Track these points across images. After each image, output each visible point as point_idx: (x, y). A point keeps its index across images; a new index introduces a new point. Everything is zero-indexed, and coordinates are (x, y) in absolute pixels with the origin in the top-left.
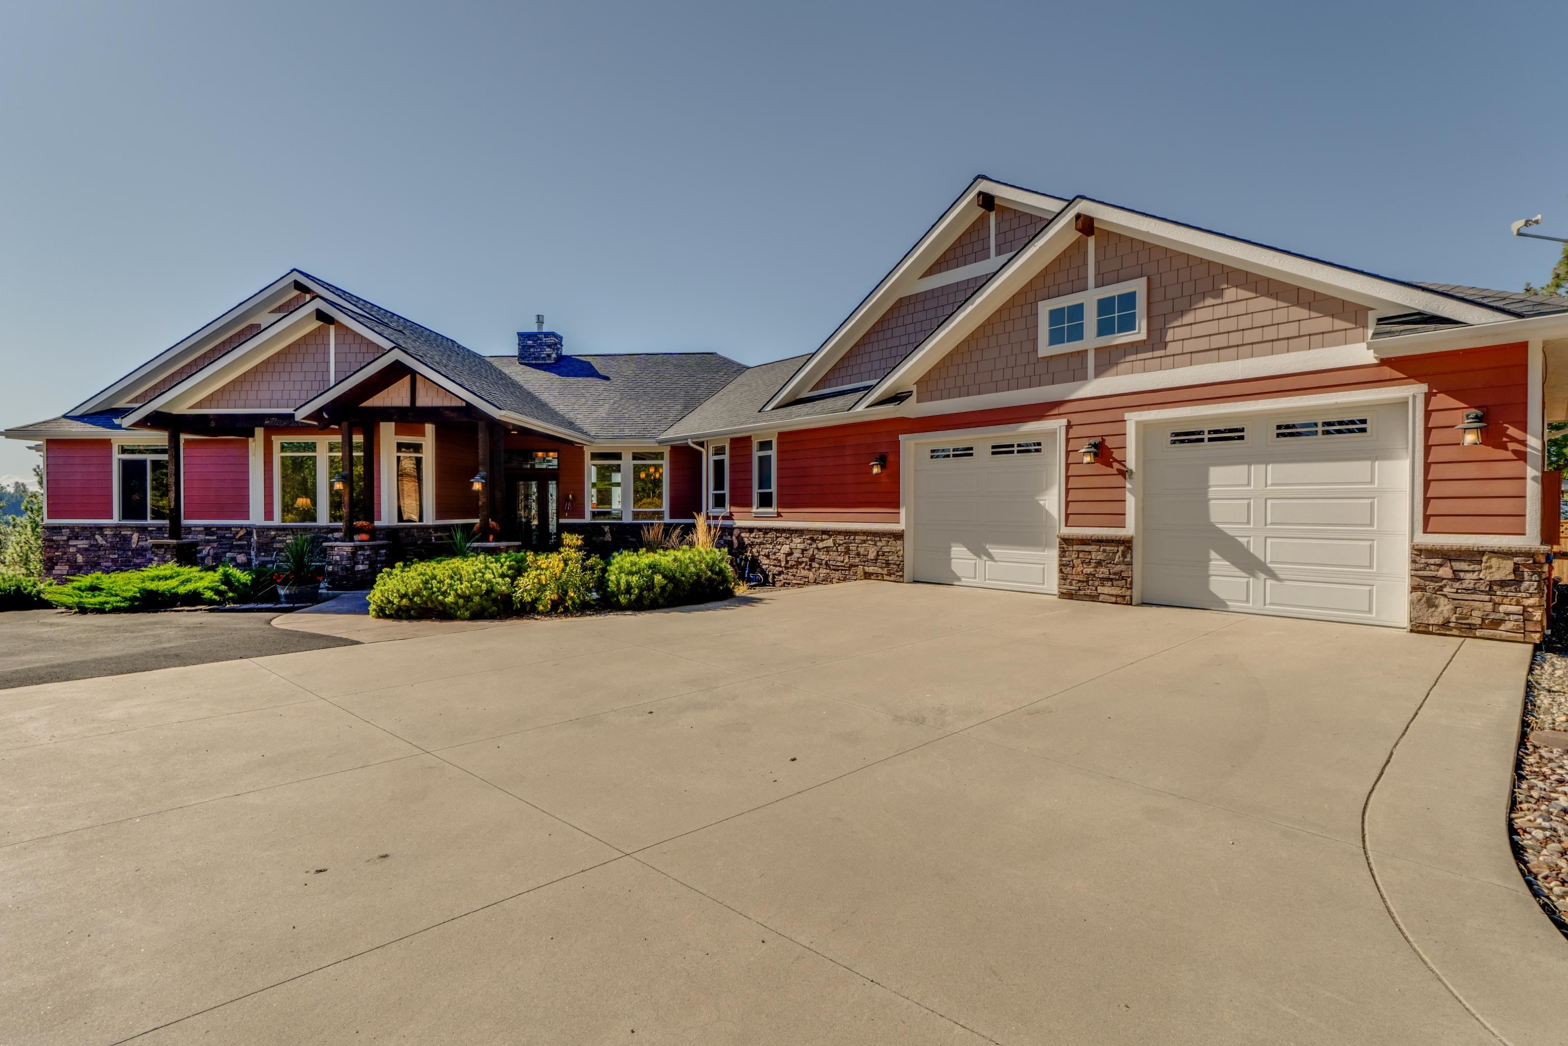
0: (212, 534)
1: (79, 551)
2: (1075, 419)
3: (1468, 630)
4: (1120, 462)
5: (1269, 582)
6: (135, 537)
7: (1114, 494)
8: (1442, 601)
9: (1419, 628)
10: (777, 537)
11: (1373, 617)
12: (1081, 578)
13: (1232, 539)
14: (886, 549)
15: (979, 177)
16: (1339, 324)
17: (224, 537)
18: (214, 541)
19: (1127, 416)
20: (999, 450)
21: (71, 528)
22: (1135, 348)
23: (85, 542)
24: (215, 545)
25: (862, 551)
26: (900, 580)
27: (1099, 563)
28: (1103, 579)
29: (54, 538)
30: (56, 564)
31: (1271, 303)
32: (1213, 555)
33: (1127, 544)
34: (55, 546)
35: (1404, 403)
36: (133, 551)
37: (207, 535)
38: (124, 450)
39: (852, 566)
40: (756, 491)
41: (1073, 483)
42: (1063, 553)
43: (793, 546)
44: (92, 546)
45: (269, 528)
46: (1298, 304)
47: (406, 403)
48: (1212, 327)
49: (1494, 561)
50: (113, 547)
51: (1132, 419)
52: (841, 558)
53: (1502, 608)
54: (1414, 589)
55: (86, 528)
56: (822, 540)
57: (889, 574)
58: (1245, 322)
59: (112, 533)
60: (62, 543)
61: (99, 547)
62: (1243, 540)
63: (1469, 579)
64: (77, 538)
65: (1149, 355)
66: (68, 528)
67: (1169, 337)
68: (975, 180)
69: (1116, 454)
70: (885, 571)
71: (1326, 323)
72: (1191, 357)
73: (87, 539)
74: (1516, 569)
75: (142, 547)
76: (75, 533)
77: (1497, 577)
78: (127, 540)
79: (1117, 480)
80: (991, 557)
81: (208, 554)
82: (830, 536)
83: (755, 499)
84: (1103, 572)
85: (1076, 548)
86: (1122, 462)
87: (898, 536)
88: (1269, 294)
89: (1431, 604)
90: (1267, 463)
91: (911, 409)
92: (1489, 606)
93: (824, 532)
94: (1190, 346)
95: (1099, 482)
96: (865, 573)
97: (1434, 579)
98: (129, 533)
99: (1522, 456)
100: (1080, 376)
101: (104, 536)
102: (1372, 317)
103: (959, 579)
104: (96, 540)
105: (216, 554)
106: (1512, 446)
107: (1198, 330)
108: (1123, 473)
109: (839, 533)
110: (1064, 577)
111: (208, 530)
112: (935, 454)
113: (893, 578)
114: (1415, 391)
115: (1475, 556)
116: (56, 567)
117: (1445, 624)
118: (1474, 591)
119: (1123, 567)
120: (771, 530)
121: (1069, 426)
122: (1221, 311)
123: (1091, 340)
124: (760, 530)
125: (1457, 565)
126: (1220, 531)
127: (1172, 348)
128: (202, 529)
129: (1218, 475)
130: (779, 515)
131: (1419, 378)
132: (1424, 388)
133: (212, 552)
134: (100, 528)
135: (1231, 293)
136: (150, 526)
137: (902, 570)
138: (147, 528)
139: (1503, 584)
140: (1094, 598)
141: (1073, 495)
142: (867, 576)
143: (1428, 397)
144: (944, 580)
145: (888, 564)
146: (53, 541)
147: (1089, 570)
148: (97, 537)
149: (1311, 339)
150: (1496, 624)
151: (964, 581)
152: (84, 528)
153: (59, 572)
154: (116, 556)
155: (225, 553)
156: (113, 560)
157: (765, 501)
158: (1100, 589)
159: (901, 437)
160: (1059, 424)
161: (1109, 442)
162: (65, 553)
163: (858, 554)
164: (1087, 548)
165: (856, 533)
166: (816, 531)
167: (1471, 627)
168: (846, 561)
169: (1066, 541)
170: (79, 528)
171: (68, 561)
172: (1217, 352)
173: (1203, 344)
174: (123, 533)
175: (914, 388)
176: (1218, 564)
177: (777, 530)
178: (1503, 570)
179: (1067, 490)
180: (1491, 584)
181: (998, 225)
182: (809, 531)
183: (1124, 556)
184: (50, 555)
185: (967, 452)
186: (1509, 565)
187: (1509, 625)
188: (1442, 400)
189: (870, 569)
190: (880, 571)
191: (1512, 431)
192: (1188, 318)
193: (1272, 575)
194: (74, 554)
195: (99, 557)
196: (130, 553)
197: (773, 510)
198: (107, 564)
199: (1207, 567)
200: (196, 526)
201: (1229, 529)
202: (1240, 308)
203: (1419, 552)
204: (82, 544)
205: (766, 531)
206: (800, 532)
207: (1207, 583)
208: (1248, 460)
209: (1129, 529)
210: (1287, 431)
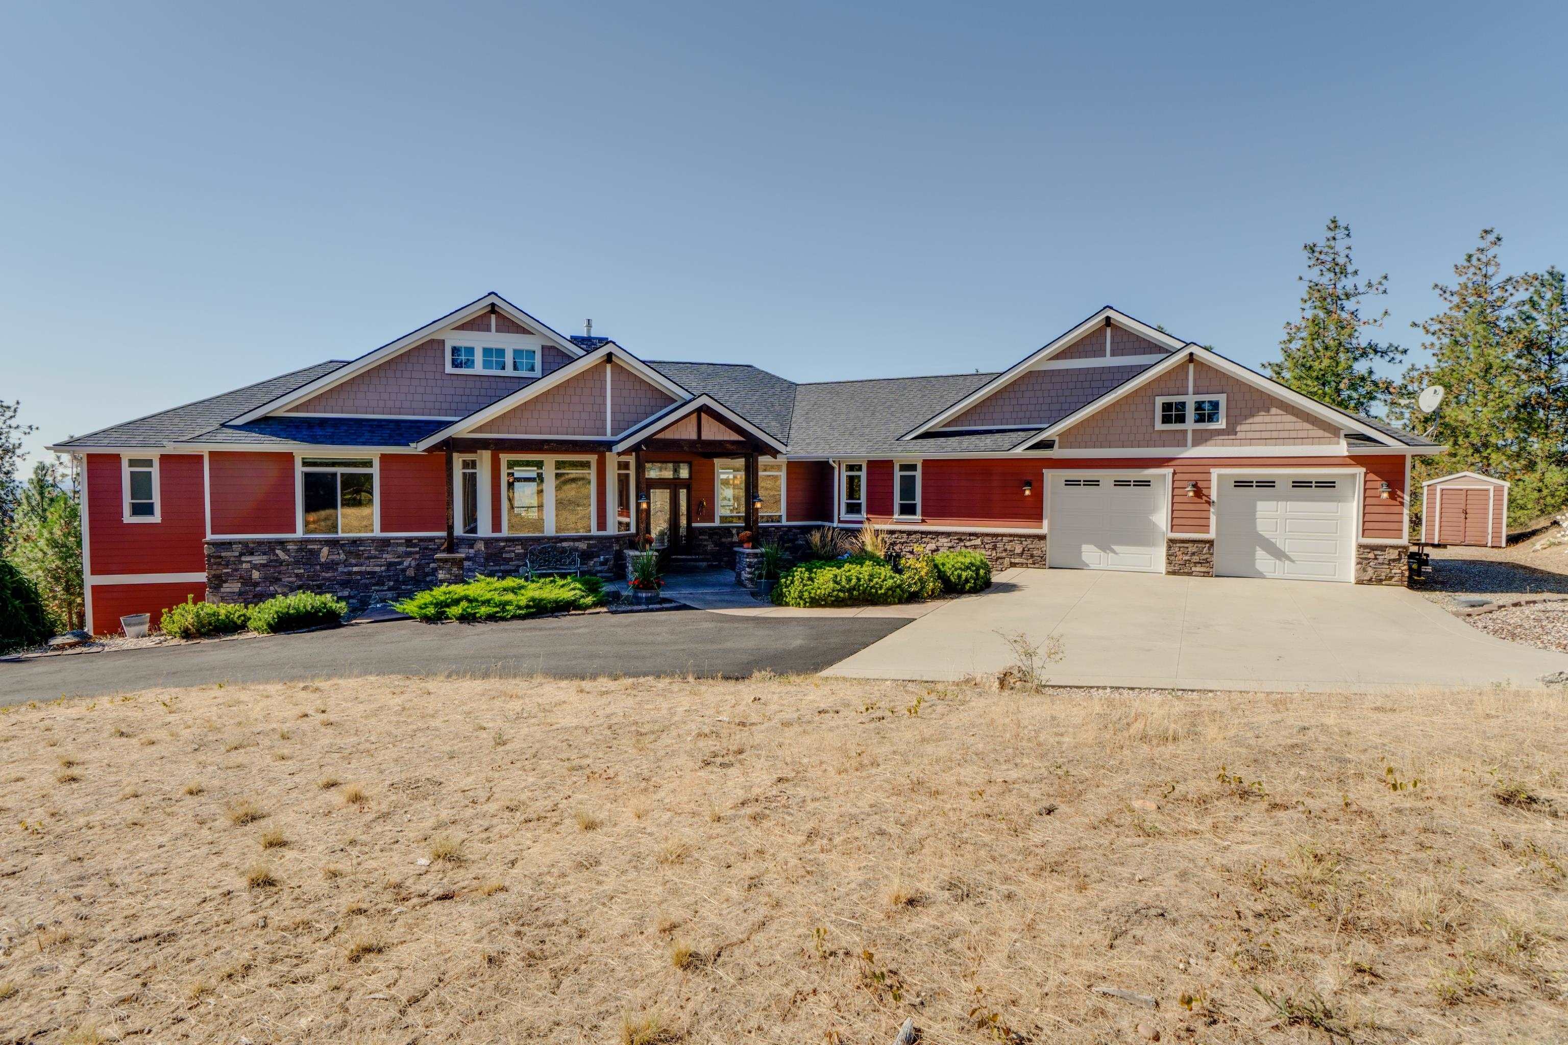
0: (415, 546)
1: (255, 567)
2: (1178, 469)
3: (1380, 581)
4: (1207, 496)
5: (1287, 562)
6: (325, 550)
7: (1204, 514)
8: (1369, 569)
9: (1360, 582)
10: (922, 538)
11: (1336, 578)
12: (1181, 562)
13: (1267, 540)
14: (1031, 546)
15: (1108, 307)
16: (1327, 435)
17: (426, 548)
18: (417, 553)
19: (1212, 470)
20: (1119, 483)
21: (245, 544)
22: (1219, 432)
23: (265, 557)
24: (417, 556)
25: (1009, 548)
26: (1043, 566)
27: (1193, 554)
28: (1195, 563)
29: (223, 554)
30: (225, 582)
31: (1294, 419)
32: (1258, 548)
33: (1211, 543)
34: (223, 563)
35: (1354, 476)
36: (322, 565)
37: (408, 546)
38: (305, 463)
39: (998, 558)
40: (897, 501)
41: (1176, 507)
42: (1169, 548)
43: (939, 544)
44: (271, 561)
45: (498, 540)
46: (1307, 421)
47: (694, 436)
48: (1262, 427)
49: (1391, 551)
50: (297, 563)
51: (1215, 473)
52: (989, 553)
53: (1393, 571)
54: (1358, 564)
55: (263, 543)
56: (970, 540)
57: (1034, 564)
58: (1280, 426)
59: (296, 547)
60: (232, 559)
61: (281, 562)
62: (1273, 541)
63: (1380, 560)
64: (252, 554)
65: (1227, 437)
66: (240, 543)
67: (1238, 429)
68: (1105, 308)
69: (1205, 491)
70: (1031, 561)
71: (1321, 433)
72: (1251, 441)
73: (264, 554)
74: (1399, 555)
75: (333, 561)
76: (249, 549)
77: (1392, 557)
78: (315, 554)
79: (1206, 506)
80: (1114, 552)
81: (410, 566)
82: (978, 537)
83: (897, 508)
84: (1196, 558)
85: (1178, 545)
86: (1208, 496)
87: (1042, 538)
88: (1293, 414)
89: (1365, 570)
90: (1287, 501)
91: (1056, 453)
92: (1388, 571)
93: (970, 534)
94: (1250, 435)
95: (1191, 507)
96: (1011, 563)
97: (1366, 559)
98: (315, 547)
99: (1402, 504)
100: (1182, 444)
101: (286, 551)
102: (1342, 433)
103: (1087, 565)
104: (277, 555)
105: (418, 565)
106: (1399, 499)
107: (1254, 427)
108: (1208, 503)
109: (987, 535)
110: (1170, 563)
111: (409, 542)
112: (1069, 483)
113: (1037, 566)
114: (1360, 471)
115: (1383, 548)
116: (225, 585)
117: (1370, 580)
118: (1383, 564)
119: (1208, 556)
120: (915, 532)
121: (1174, 473)
122: (1268, 419)
123: (1190, 424)
124: (903, 532)
125: (1376, 552)
126: (1261, 535)
127: (1239, 435)
128: (403, 541)
129: (1261, 506)
130: (923, 521)
131: (1362, 465)
132: (1363, 470)
133: (413, 563)
134: (282, 543)
135: (1274, 411)
136: (343, 539)
137: (1045, 560)
138: (338, 541)
139: (1394, 560)
140: (1190, 574)
141: (1176, 514)
142: (1013, 565)
143: (1366, 474)
144: (1077, 566)
145: (1032, 556)
146: (221, 557)
147: (1187, 558)
148: (277, 552)
149: (1313, 440)
150: (1392, 578)
151: (1092, 566)
152: (260, 543)
153: (228, 590)
154: (302, 571)
155: (429, 564)
156: (297, 575)
157: (908, 509)
158: (1193, 569)
159: (1044, 471)
160: (1168, 471)
161: (1200, 484)
162: (236, 570)
163: (1005, 550)
164: (1186, 545)
165: (1003, 535)
166: (964, 534)
167: (1381, 580)
168: (994, 554)
169: (1172, 541)
170: (254, 543)
171: (241, 578)
172: (1265, 440)
173: (1257, 435)
174: (309, 547)
175: (1057, 439)
176: (1260, 553)
177: (922, 533)
178: (1394, 554)
179: (1173, 511)
180: (1390, 560)
181: (1112, 337)
182: (956, 533)
183: (1209, 549)
184: (218, 572)
185: (1095, 483)
186: (1397, 552)
187: (1396, 579)
188: (1371, 476)
189: (1017, 561)
190: (1025, 561)
191: (1399, 493)
192: (1250, 421)
193: (1288, 558)
194: (249, 571)
195: (279, 573)
196: (318, 567)
197: (918, 517)
198: (291, 579)
199: (1254, 554)
200: (397, 538)
201: (1266, 535)
202: (1278, 419)
203: (1360, 546)
204: (258, 559)
205: (909, 533)
206: (948, 534)
207: (1254, 564)
208: (1278, 498)
209: (1212, 535)
210: (1299, 484)
